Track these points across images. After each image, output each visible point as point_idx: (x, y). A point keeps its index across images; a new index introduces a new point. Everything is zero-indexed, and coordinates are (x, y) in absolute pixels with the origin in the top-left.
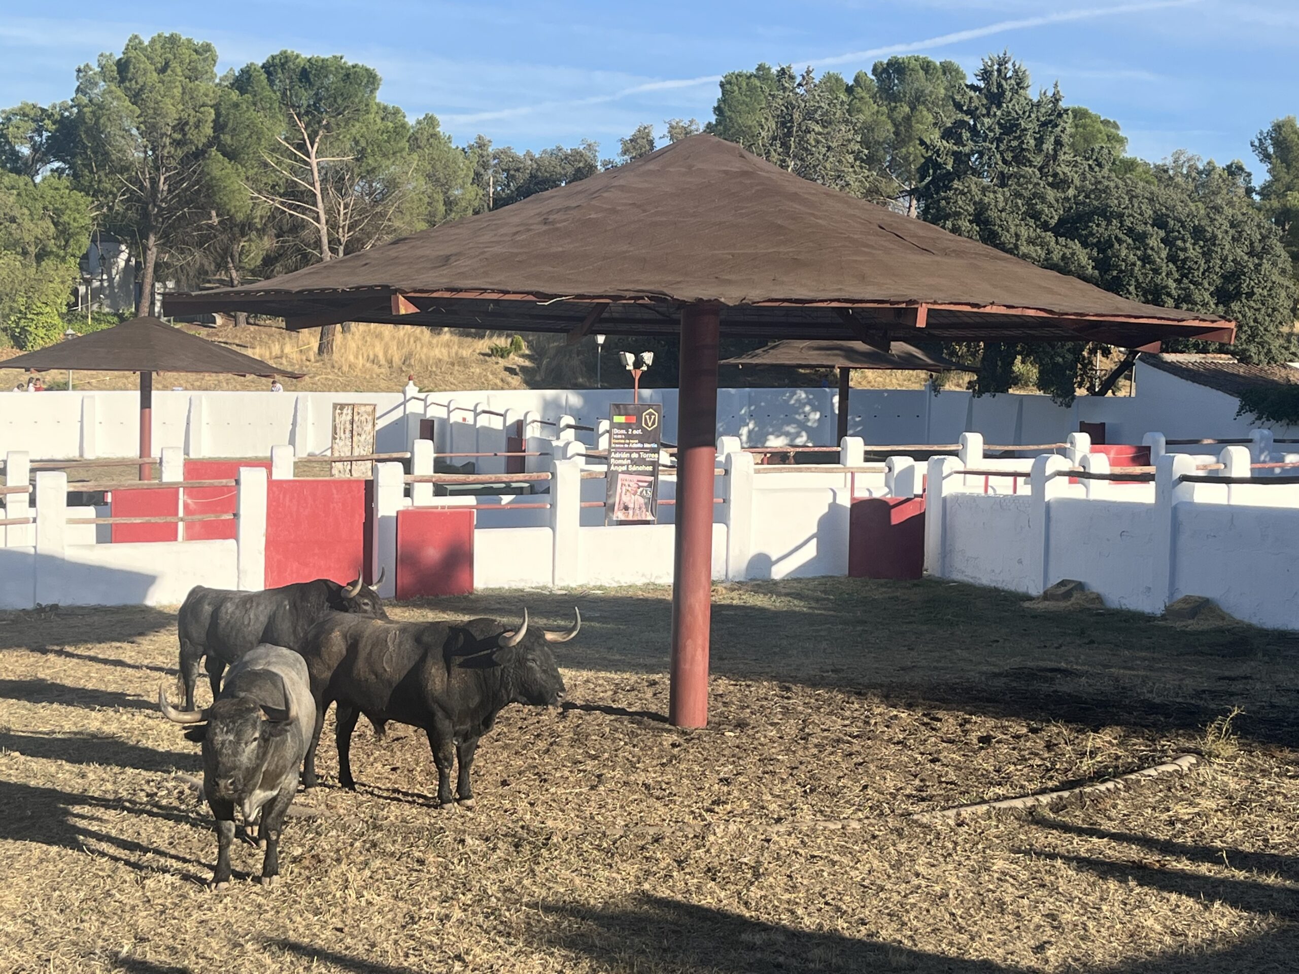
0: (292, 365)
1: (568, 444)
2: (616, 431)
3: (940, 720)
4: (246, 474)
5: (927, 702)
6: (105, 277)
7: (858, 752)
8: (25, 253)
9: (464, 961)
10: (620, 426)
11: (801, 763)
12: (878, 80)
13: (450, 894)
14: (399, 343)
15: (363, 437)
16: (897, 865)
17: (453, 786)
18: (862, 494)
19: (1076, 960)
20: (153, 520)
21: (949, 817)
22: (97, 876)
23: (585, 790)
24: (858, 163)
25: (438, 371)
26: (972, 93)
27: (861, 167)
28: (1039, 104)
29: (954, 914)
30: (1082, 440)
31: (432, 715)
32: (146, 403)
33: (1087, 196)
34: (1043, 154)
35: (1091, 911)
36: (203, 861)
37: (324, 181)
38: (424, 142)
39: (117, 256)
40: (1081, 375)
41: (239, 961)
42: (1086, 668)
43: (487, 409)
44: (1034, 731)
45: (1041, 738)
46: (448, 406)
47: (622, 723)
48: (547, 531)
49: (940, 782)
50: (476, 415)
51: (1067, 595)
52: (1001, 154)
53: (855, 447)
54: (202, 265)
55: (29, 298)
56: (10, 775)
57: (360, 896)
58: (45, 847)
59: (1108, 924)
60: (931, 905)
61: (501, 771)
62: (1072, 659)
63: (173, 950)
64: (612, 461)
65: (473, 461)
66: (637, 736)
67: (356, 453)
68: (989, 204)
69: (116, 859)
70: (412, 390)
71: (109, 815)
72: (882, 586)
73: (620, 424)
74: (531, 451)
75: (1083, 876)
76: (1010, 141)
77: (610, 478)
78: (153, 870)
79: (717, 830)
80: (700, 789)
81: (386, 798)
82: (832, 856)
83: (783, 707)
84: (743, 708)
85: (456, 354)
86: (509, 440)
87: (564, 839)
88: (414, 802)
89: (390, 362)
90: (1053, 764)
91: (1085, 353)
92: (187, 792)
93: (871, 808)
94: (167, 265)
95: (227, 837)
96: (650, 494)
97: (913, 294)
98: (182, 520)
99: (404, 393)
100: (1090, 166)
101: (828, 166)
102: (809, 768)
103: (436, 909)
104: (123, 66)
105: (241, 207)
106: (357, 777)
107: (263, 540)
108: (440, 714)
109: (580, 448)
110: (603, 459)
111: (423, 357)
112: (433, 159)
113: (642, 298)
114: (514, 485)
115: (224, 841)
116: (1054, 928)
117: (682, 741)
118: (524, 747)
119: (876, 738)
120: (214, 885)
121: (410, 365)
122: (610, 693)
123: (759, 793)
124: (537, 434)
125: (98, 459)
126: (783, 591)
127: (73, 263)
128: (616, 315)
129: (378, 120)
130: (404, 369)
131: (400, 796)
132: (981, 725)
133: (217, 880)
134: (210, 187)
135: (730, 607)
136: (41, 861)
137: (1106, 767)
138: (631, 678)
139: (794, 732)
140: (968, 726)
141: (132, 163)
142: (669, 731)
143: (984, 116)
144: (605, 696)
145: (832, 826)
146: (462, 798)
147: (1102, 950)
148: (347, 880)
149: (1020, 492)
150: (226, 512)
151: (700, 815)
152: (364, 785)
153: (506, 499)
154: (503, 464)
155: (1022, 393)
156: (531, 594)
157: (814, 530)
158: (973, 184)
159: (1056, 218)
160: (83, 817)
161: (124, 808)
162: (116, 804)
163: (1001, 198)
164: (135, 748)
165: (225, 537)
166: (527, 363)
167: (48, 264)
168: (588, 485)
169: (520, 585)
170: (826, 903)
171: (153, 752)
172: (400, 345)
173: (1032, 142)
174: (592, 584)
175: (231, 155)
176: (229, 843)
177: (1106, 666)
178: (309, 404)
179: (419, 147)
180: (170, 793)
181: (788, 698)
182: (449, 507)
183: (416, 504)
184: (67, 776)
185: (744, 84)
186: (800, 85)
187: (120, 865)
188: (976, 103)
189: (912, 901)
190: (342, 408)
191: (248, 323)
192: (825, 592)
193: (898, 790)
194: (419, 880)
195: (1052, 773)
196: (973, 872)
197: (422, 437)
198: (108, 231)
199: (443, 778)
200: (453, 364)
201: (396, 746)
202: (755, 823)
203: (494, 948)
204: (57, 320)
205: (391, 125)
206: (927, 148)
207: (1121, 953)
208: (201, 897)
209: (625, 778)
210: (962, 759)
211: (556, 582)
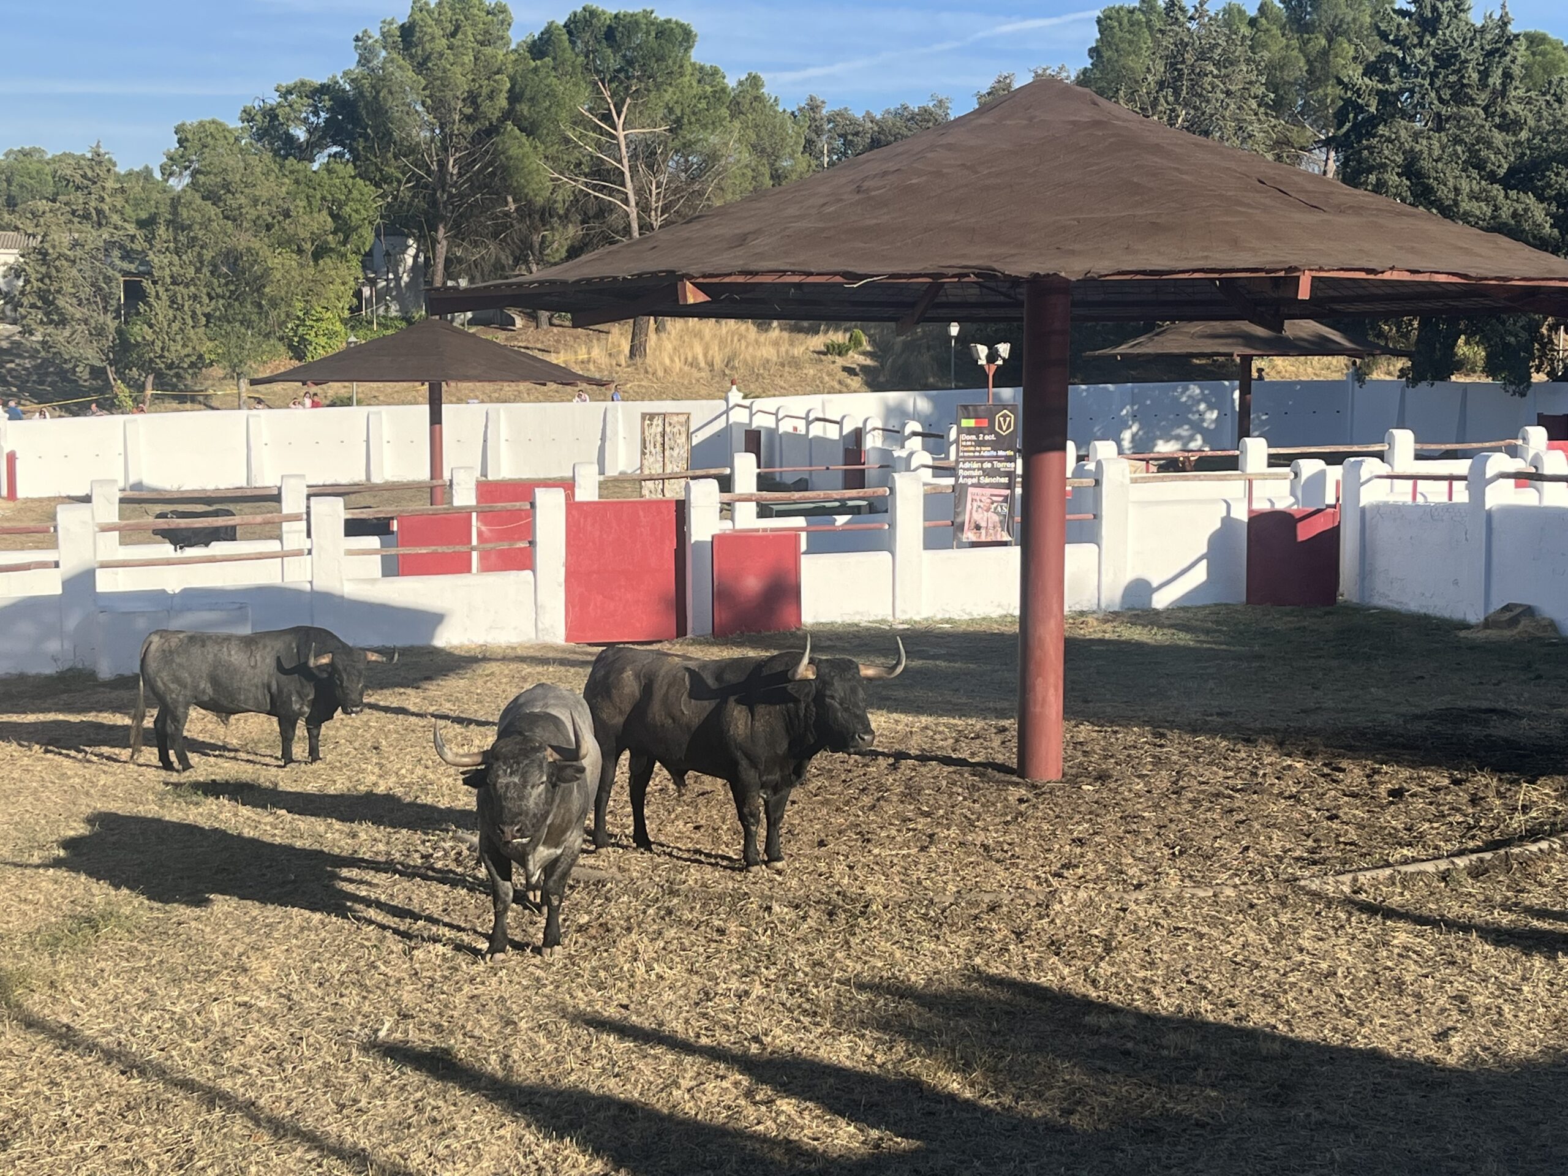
0: (600, 370)
1: (911, 454)
2: (963, 437)
3: (1343, 770)
4: (542, 496)
5: (1329, 750)
6: (391, 276)
7: (1241, 809)
8: (300, 251)
9: (761, 1043)
10: (969, 431)
11: (1171, 821)
12: (1287, 8)
13: (752, 968)
14: (721, 341)
15: (677, 451)
16: (1277, 939)
17: (761, 847)
18: (1261, 505)
19: (1485, 1049)
20: (440, 549)
21: (1343, 883)
22: (362, 946)
23: (914, 851)
24: (1262, 110)
25: (766, 374)
26: (1400, 19)
27: (1266, 114)
28: (1483, 30)
29: (1341, 996)
30: (1537, 435)
31: (735, 763)
32: (436, 418)
33: (1544, 140)
34: (1489, 90)
35: (1509, 992)
36: (479, 929)
37: (634, 157)
38: (747, 106)
39: (404, 252)
40: (1540, 358)
41: (511, 1040)
42: (1529, 708)
43: (821, 416)
44: (1457, 782)
45: (1465, 791)
46: (776, 414)
47: (962, 775)
48: (886, 555)
49: (1338, 843)
50: (809, 423)
51: (1513, 622)
52: (1437, 92)
53: (1256, 450)
54: (498, 259)
55: (307, 301)
56: (274, 835)
57: (649, 969)
58: (307, 913)
59: (1529, 1008)
60: (1315, 984)
61: (819, 830)
62: (1513, 697)
63: (439, 1028)
64: (961, 472)
65: (806, 476)
66: (979, 789)
67: (668, 470)
68: (1421, 152)
69: (384, 927)
70: (735, 396)
71: (381, 878)
72: (1287, 614)
73: (969, 428)
74: (871, 463)
75: (1503, 951)
76: (1447, 76)
77: (959, 493)
78: (423, 939)
79: (1064, 898)
80: (1049, 850)
81: (686, 860)
82: (1199, 928)
83: (1154, 757)
84: (1106, 757)
85: (787, 352)
86: (847, 451)
87: (885, 907)
88: (717, 864)
89: (711, 365)
90: (1477, 821)
91: (1544, 330)
92: (466, 852)
93: (1250, 872)
94: (460, 260)
95: (504, 902)
96: (1006, 510)
97: (1293, 260)
98: (473, 549)
99: (727, 400)
100: (1548, 102)
101: (1227, 114)
102: (1180, 827)
103: (734, 984)
104: (407, 32)
105: (541, 189)
106: (656, 836)
107: (563, 570)
108: (744, 763)
109: (927, 458)
110: (951, 471)
111: (748, 358)
112: (757, 126)
113: (967, 275)
114: (850, 503)
115: (501, 907)
116: (1461, 1011)
117: (1030, 796)
118: (847, 803)
119: (1263, 792)
120: (489, 956)
121: (733, 368)
122: (951, 741)
123: (1118, 855)
124: (879, 444)
125: (386, 483)
126: (1167, 622)
127: (355, 261)
128: (952, 299)
129: (695, 84)
130: (727, 372)
131: (702, 858)
132: (1394, 775)
133: (492, 951)
134: (505, 169)
135: (1101, 641)
136: (302, 929)
137: (1542, 824)
138: (977, 724)
139: (1166, 784)
140: (1376, 777)
141: (418, 144)
142: (1016, 784)
143: (1415, 46)
144: (945, 745)
145: (1201, 893)
146: (771, 860)
147: (1518, 1038)
148: (637, 952)
149: (1456, 499)
150: (520, 539)
151: (1047, 880)
152: (662, 845)
153: (841, 520)
154: (839, 480)
155: (1468, 380)
156: (868, 629)
157: (1204, 550)
158: (1402, 129)
159: (1506, 166)
160: (351, 881)
161: (396, 871)
162: (386, 866)
163: (1436, 145)
164: (413, 805)
165: (522, 567)
166: (868, 362)
167: (326, 262)
168: (932, 500)
169: (856, 619)
170: (1189, 982)
171: (433, 809)
172: (722, 343)
173: (1475, 76)
174: (939, 616)
175: (530, 130)
176: (506, 910)
177: (1553, 706)
178: (620, 415)
179: (741, 113)
180: (446, 854)
181: (1161, 746)
182: (772, 530)
183: (738, 526)
184: (337, 835)
185: (1126, 20)
186: (1192, 18)
187: (388, 933)
188: (1405, 31)
189: (1292, 979)
190: (652, 419)
191: (551, 324)
192: (1217, 622)
193: (1285, 852)
194: (718, 951)
195: (1474, 831)
196: (1369, 946)
197: (747, 450)
198: (393, 223)
199: (749, 837)
200: (783, 365)
201: (702, 801)
202: (1110, 889)
203: (798, 1029)
204: (339, 327)
205: (709, 89)
206: (1346, 87)
207: (1541, 1041)
208: (474, 969)
209: (961, 839)
210: (1366, 816)
211: (898, 615)
